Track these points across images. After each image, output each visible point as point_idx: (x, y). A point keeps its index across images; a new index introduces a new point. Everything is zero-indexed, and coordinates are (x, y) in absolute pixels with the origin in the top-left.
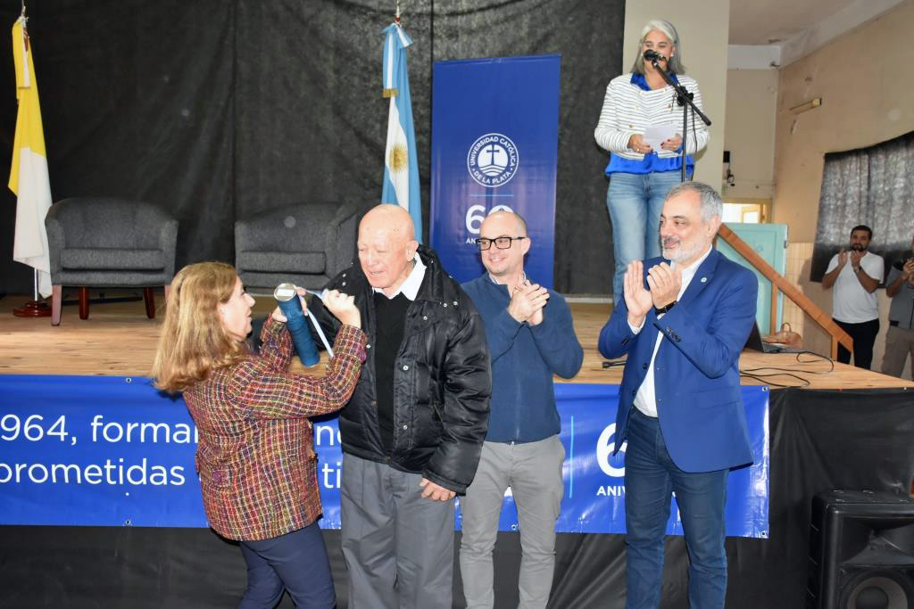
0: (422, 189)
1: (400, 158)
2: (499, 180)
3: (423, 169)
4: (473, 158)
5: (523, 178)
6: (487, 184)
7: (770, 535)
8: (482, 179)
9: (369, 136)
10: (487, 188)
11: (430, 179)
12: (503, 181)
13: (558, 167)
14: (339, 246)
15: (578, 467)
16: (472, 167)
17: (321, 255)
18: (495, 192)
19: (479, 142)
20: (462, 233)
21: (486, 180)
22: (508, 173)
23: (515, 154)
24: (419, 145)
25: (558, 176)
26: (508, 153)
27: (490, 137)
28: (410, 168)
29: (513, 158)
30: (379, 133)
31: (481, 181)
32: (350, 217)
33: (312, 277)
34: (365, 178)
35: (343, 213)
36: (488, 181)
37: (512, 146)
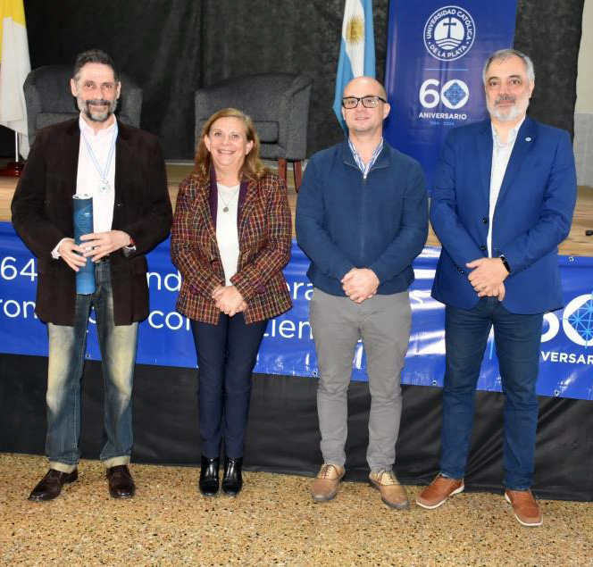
0: (377, 64)
1: (357, 30)
2: (454, 54)
3: (379, 44)
4: (430, 31)
5: (478, 52)
6: (442, 58)
8: (437, 52)
9: (328, 10)
10: (442, 62)
11: (385, 54)
12: (459, 55)
14: (292, 117)
16: (427, 40)
17: (274, 125)
18: (450, 66)
19: (436, 14)
20: (415, 108)
21: (441, 54)
22: (464, 47)
23: (471, 27)
24: (377, 20)
26: (465, 26)
27: (447, 9)
28: (366, 40)
29: (469, 31)
30: (338, 8)
31: (436, 55)
32: (305, 88)
33: (265, 145)
34: (323, 52)
35: (297, 83)
36: (444, 55)
37: (469, 19)
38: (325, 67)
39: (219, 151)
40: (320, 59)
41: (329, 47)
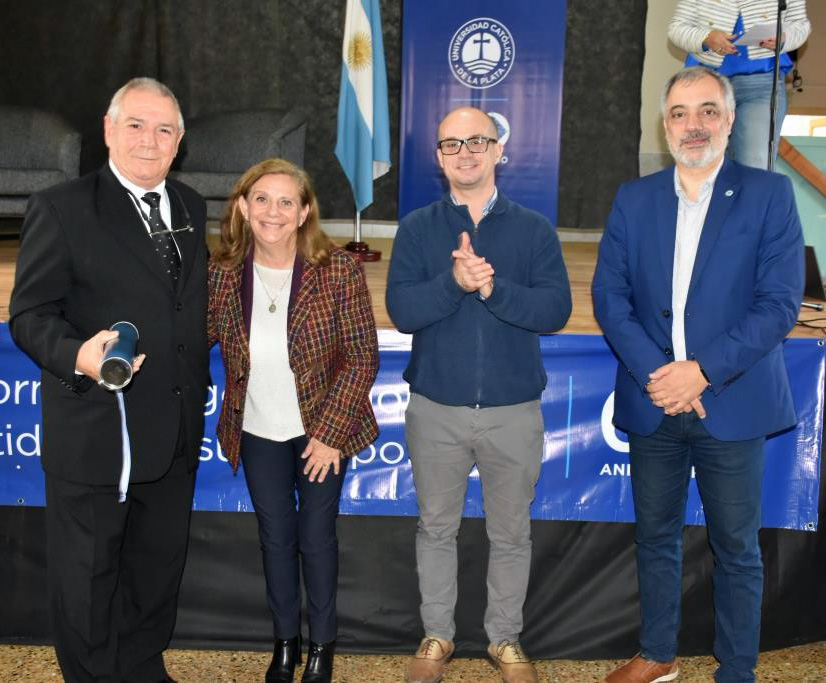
0: (390, 96)
1: (362, 50)
2: (489, 79)
3: (392, 69)
4: (456, 50)
5: (520, 77)
6: (474, 85)
7: (819, 527)
8: (467, 78)
9: (323, 27)
10: (473, 90)
11: (400, 81)
12: (495, 81)
13: (566, 64)
15: (577, 440)
16: (454, 63)
18: (484, 94)
19: (463, 29)
21: (472, 79)
22: (501, 71)
23: (510, 45)
24: (387, 38)
25: (565, 75)
26: (501, 44)
27: (477, 22)
28: (374, 63)
29: (507, 49)
30: (335, 23)
31: (465, 81)
32: (298, 127)
34: (319, 81)
35: (288, 122)
36: (475, 81)
37: (507, 35)
38: (323, 100)
39: (262, 224)
40: (317, 91)
41: (326, 74)
